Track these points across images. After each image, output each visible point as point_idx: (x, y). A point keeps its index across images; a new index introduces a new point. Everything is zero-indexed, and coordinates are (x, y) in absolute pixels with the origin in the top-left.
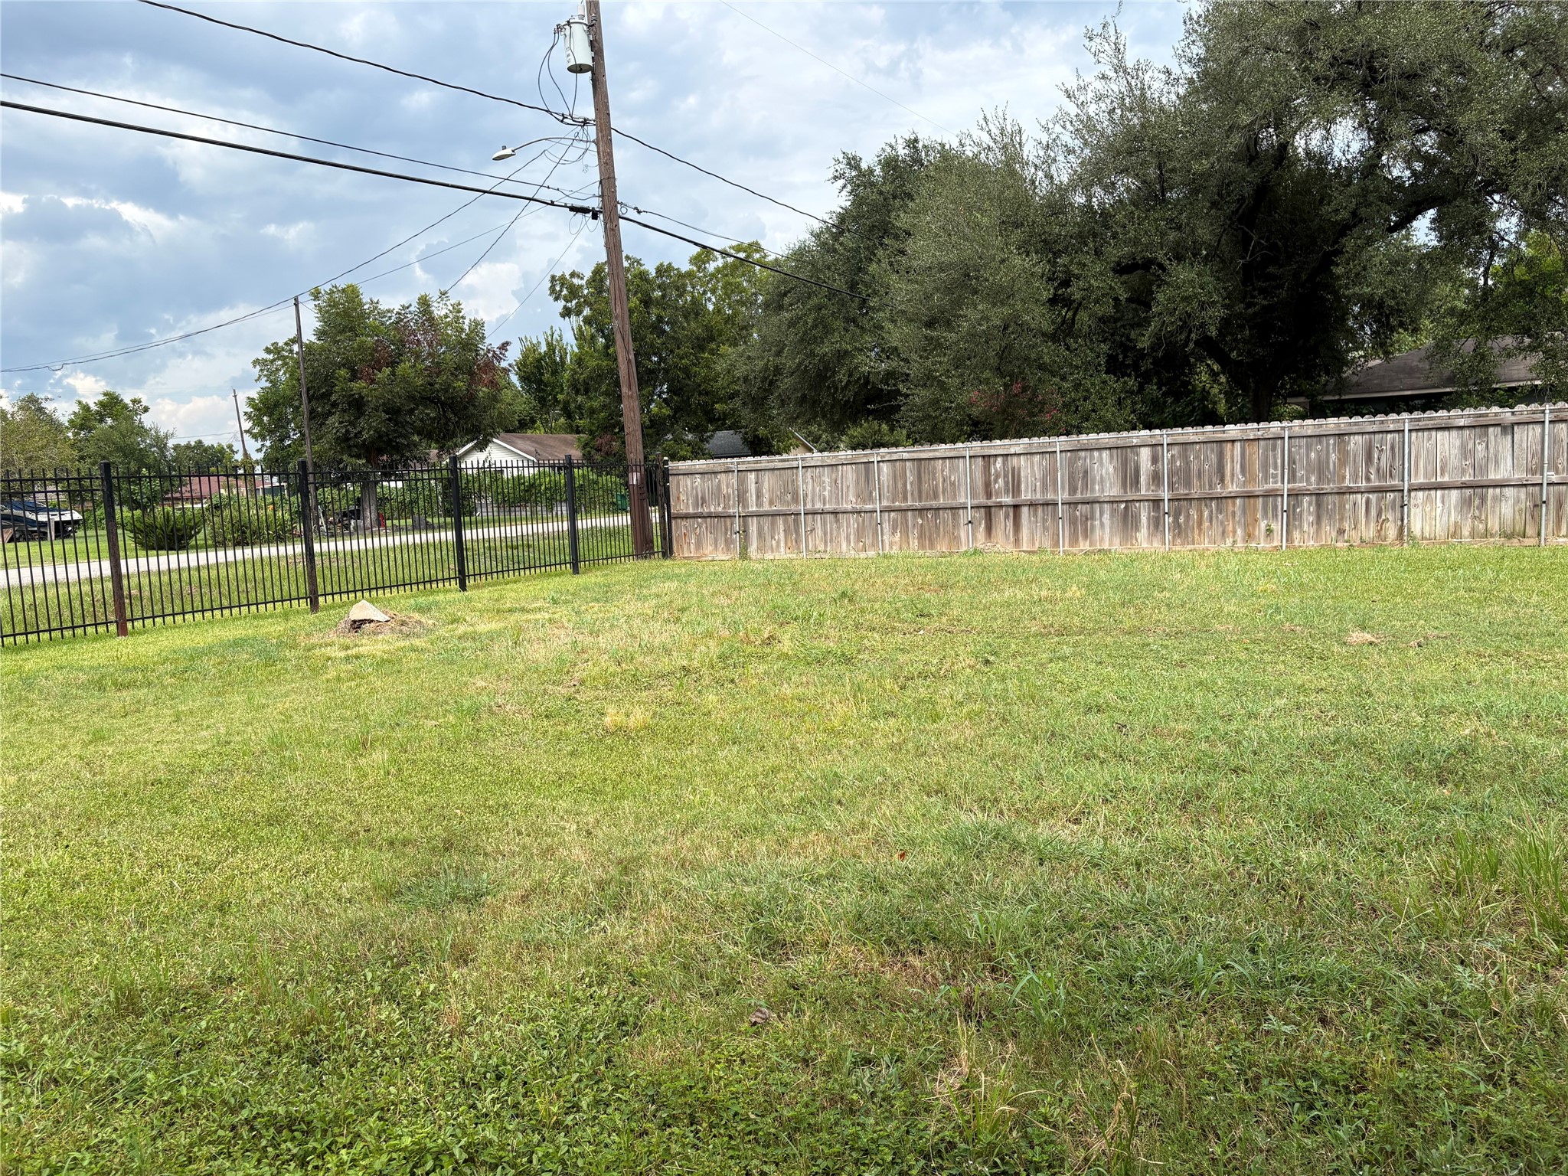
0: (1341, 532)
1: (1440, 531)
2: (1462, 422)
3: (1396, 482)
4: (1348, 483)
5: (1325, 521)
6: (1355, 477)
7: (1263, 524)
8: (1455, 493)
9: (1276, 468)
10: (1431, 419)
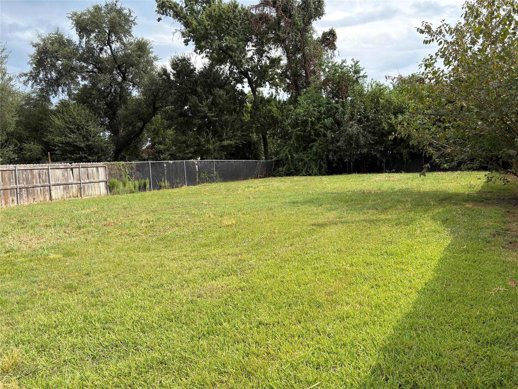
0: (34, 199)
1: (60, 197)
2: (62, 167)
3: (47, 184)
4: (35, 184)
5: (29, 196)
6: (36, 182)
7: (11, 199)
8: (62, 186)
9: (13, 180)
10: (54, 166)
